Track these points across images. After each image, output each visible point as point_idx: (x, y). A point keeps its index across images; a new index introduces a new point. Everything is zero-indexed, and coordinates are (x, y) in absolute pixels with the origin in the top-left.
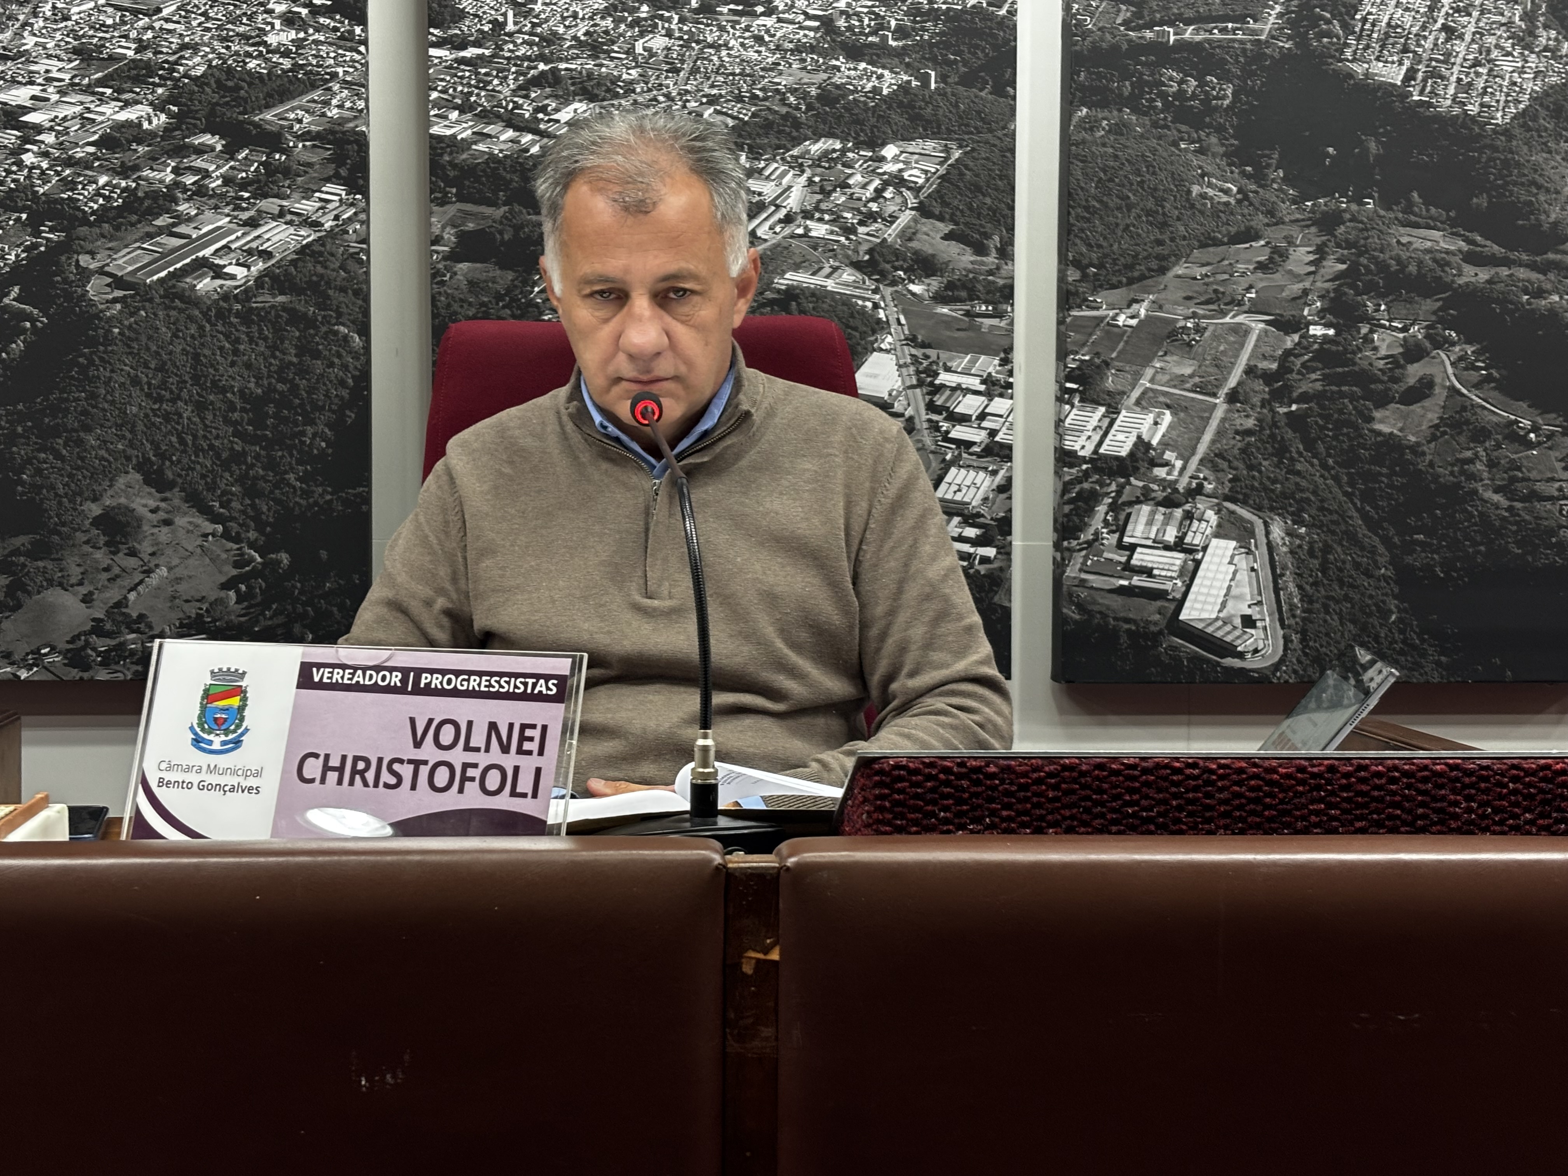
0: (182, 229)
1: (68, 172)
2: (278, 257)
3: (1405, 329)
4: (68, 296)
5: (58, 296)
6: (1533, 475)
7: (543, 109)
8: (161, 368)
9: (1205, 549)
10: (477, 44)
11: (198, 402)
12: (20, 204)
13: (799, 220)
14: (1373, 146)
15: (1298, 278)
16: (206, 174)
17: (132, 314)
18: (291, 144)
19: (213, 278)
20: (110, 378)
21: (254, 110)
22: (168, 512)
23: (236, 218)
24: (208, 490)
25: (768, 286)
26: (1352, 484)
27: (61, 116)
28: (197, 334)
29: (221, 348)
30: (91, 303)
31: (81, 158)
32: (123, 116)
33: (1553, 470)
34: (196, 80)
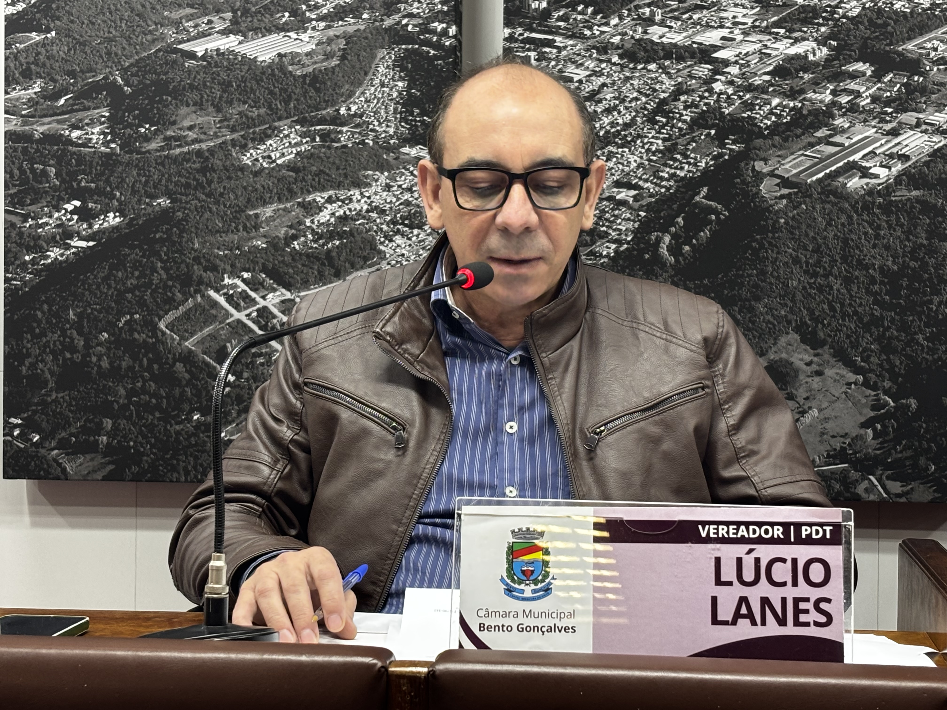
0: (837, 139)
1: (748, 96)
2: (914, 159)
4: (745, 194)
5: (738, 194)
8: (817, 250)
11: (846, 277)
12: (710, 123)
16: (858, 94)
17: (795, 208)
18: (928, 68)
19: (861, 177)
20: (777, 258)
21: (898, 42)
22: (819, 365)
23: (881, 129)
24: (852, 348)
27: (744, 52)
28: (846, 223)
29: (866, 234)
30: (763, 200)
31: (759, 85)
32: (793, 51)
34: (852, 19)
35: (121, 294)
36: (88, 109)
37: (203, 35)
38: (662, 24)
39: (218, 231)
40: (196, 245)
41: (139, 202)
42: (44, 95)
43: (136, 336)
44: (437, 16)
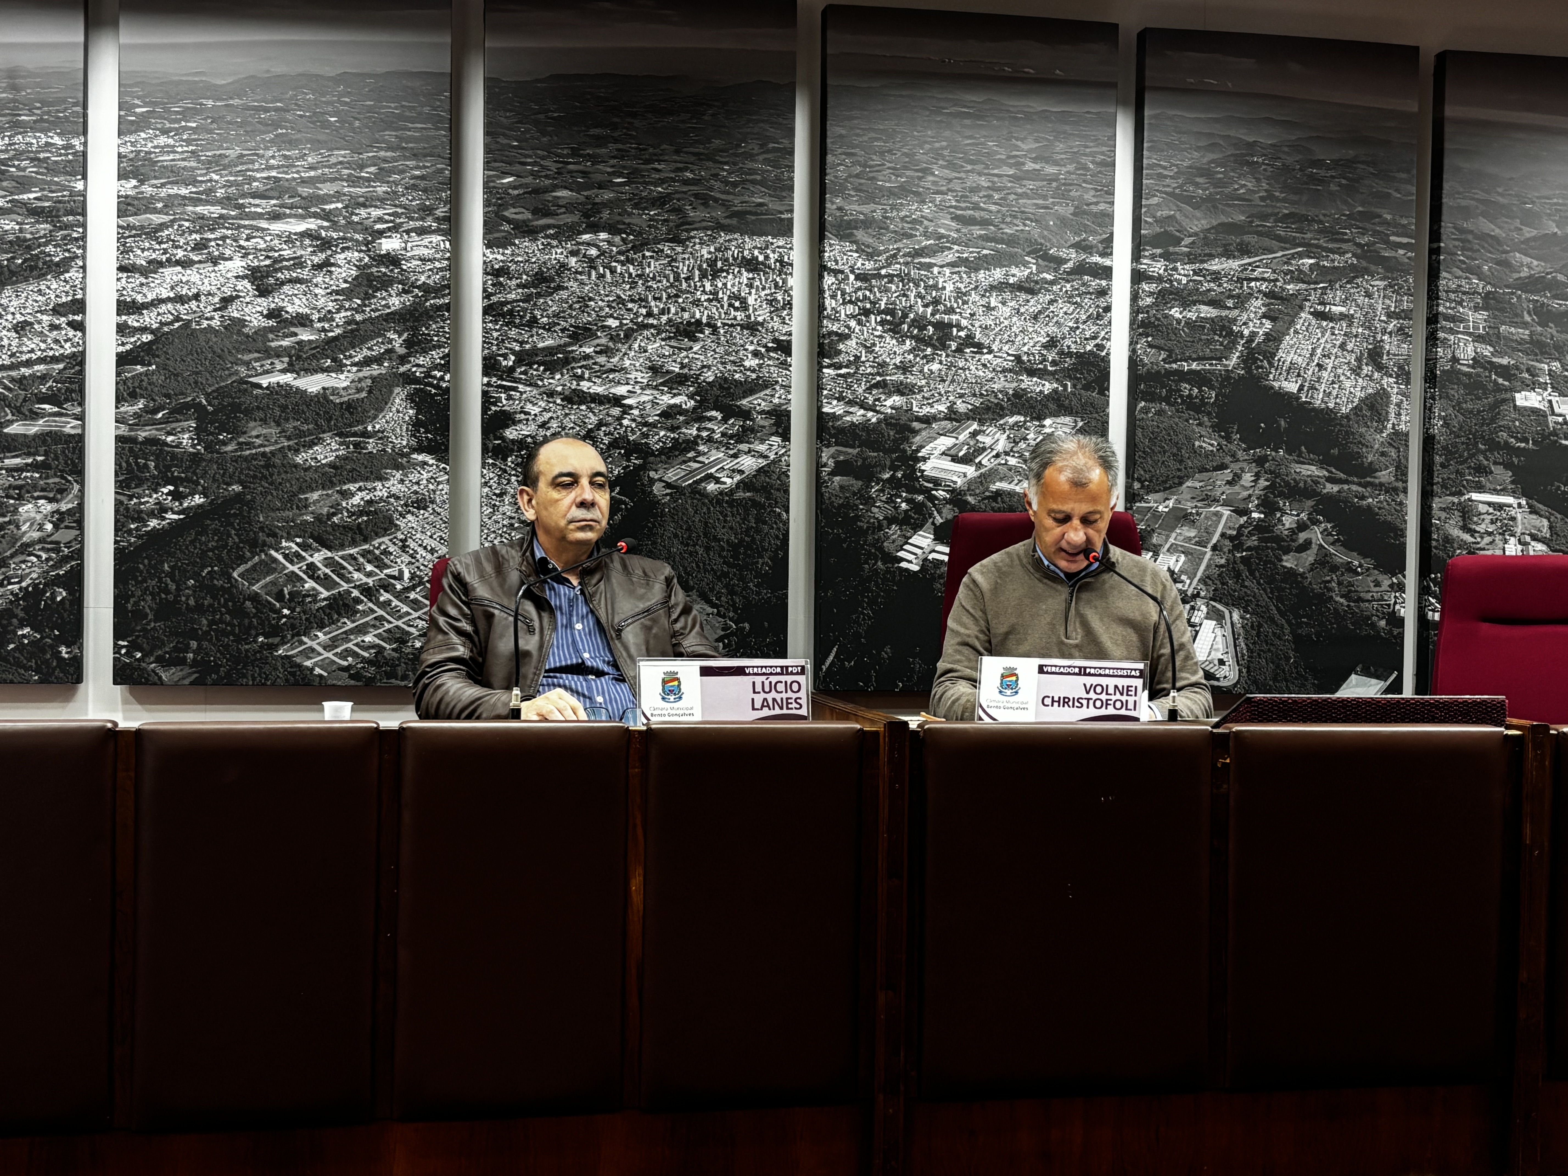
0: (700, 459)
1: (645, 429)
2: (747, 473)
3: (1298, 515)
4: (644, 492)
5: (638, 492)
6: (1359, 589)
7: (878, 400)
8: (689, 529)
9: (1201, 625)
10: (847, 367)
11: (706, 546)
12: (621, 445)
13: (1003, 456)
14: (1283, 423)
15: (1246, 488)
16: (713, 431)
17: (675, 502)
18: (755, 416)
19: (715, 484)
21: (737, 399)
23: (727, 453)
24: (710, 592)
25: (987, 489)
26: (1272, 592)
27: (642, 401)
28: (706, 512)
29: (718, 519)
30: (655, 496)
31: (652, 422)
32: (672, 401)
33: (1369, 586)
34: (709, 383)
35: (204, 552)
36: (181, 421)
37: (267, 372)
38: (589, 380)
39: (278, 509)
40: (261, 519)
41: (218, 487)
42: (146, 410)
43: (216, 582)
44: (436, 367)
